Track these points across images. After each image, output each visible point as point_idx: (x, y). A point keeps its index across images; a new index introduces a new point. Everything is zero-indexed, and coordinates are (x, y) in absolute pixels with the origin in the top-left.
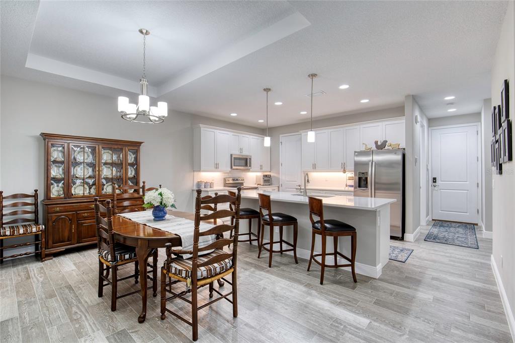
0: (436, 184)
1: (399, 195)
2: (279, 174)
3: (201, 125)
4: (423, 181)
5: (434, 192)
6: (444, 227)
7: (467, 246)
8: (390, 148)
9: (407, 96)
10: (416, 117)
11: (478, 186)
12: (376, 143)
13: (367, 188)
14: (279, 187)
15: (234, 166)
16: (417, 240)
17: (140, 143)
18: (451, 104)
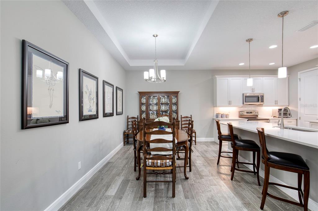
2: (297, 107)
3: (216, 76)
14: (297, 119)
15: (245, 102)
17: (178, 92)
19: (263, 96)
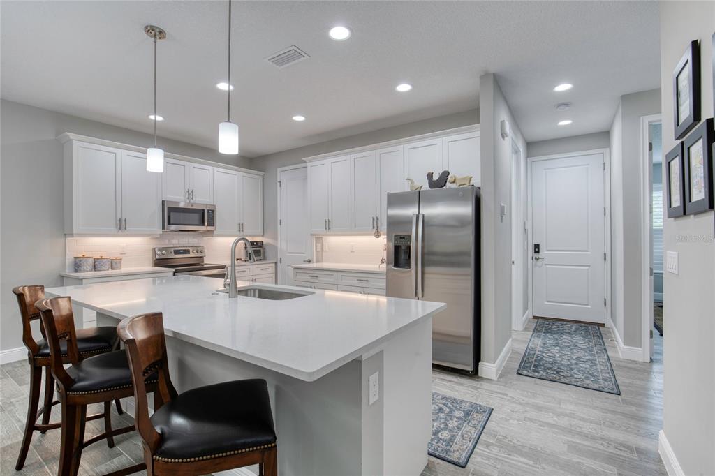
0: (540, 255)
1: (469, 278)
2: (276, 239)
3: (72, 136)
4: (518, 250)
5: (536, 269)
6: (552, 332)
7: (595, 386)
8: (454, 186)
9: (485, 76)
10: (502, 123)
11: (605, 259)
12: (430, 176)
13: (410, 267)
14: (276, 263)
15: (169, 224)
16: (503, 375)
18: (564, 103)
19: (213, 211)
